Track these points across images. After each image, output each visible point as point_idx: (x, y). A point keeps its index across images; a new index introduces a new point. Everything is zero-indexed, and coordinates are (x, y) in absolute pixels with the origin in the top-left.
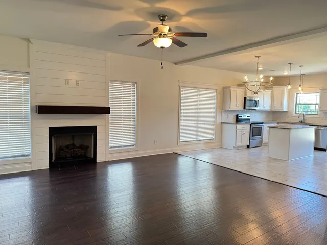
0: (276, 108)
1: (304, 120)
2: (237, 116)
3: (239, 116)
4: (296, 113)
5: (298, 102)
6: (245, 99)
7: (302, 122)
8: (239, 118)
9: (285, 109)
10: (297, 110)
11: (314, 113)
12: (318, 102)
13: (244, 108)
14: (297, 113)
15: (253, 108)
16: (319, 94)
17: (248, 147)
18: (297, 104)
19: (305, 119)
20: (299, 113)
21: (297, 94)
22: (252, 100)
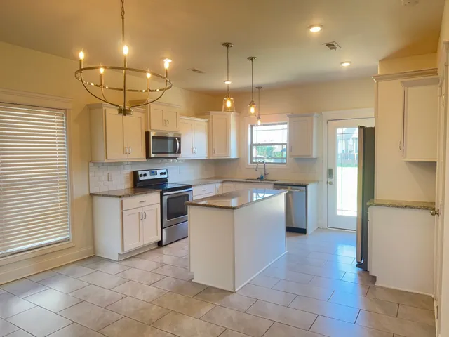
0: (218, 154)
1: (265, 174)
2: (135, 174)
3: (140, 173)
4: (252, 162)
5: (254, 142)
6: (147, 134)
7: (261, 179)
8: (141, 178)
9: (233, 155)
10: (254, 156)
11: (280, 161)
12: (285, 141)
13: (148, 156)
14: (254, 161)
15: (170, 155)
16: (286, 126)
17: (160, 244)
18: (252, 145)
19: (267, 172)
20: (258, 161)
21: (252, 126)
22: (167, 138)
